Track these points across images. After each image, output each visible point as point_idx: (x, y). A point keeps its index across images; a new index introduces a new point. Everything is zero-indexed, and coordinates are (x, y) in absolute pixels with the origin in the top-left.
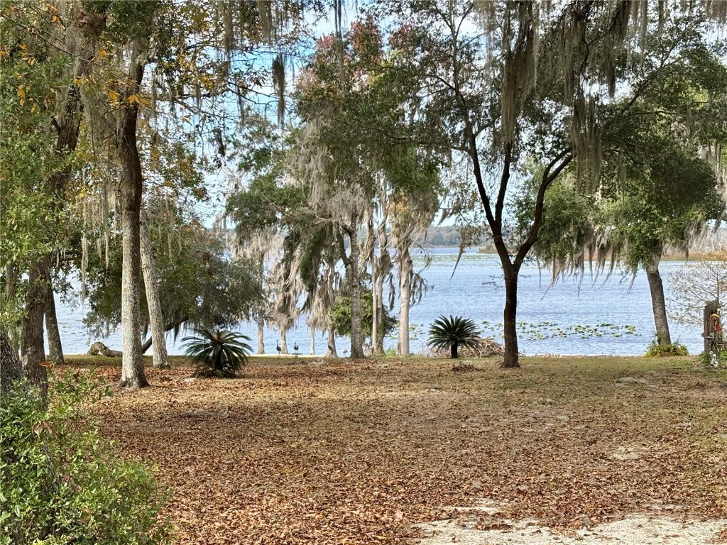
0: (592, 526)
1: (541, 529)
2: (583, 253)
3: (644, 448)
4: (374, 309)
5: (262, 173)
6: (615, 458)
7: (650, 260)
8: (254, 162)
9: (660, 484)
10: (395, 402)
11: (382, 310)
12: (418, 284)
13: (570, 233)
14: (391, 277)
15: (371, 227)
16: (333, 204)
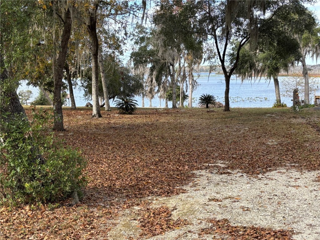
0: (264, 173)
1: (243, 174)
2: (252, 73)
3: (279, 140)
4: (181, 92)
5: (142, 45)
6: (268, 144)
7: (275, 75)
8: (140, 41)
9: (287, 154)
10: (186, 123)
11: (183, 92)
12: (195, 84)
13: (247, 65)
14: (186, 81)
15: (180, 64)
16: (166, 56)
